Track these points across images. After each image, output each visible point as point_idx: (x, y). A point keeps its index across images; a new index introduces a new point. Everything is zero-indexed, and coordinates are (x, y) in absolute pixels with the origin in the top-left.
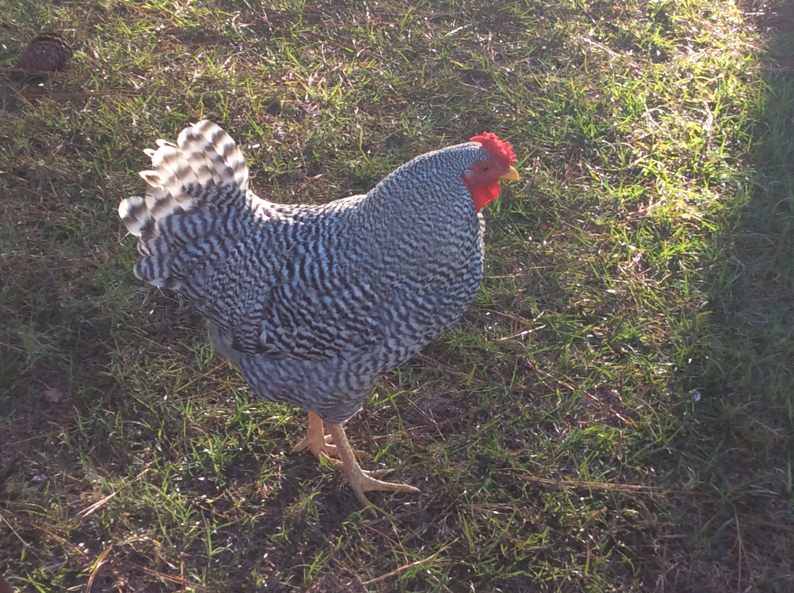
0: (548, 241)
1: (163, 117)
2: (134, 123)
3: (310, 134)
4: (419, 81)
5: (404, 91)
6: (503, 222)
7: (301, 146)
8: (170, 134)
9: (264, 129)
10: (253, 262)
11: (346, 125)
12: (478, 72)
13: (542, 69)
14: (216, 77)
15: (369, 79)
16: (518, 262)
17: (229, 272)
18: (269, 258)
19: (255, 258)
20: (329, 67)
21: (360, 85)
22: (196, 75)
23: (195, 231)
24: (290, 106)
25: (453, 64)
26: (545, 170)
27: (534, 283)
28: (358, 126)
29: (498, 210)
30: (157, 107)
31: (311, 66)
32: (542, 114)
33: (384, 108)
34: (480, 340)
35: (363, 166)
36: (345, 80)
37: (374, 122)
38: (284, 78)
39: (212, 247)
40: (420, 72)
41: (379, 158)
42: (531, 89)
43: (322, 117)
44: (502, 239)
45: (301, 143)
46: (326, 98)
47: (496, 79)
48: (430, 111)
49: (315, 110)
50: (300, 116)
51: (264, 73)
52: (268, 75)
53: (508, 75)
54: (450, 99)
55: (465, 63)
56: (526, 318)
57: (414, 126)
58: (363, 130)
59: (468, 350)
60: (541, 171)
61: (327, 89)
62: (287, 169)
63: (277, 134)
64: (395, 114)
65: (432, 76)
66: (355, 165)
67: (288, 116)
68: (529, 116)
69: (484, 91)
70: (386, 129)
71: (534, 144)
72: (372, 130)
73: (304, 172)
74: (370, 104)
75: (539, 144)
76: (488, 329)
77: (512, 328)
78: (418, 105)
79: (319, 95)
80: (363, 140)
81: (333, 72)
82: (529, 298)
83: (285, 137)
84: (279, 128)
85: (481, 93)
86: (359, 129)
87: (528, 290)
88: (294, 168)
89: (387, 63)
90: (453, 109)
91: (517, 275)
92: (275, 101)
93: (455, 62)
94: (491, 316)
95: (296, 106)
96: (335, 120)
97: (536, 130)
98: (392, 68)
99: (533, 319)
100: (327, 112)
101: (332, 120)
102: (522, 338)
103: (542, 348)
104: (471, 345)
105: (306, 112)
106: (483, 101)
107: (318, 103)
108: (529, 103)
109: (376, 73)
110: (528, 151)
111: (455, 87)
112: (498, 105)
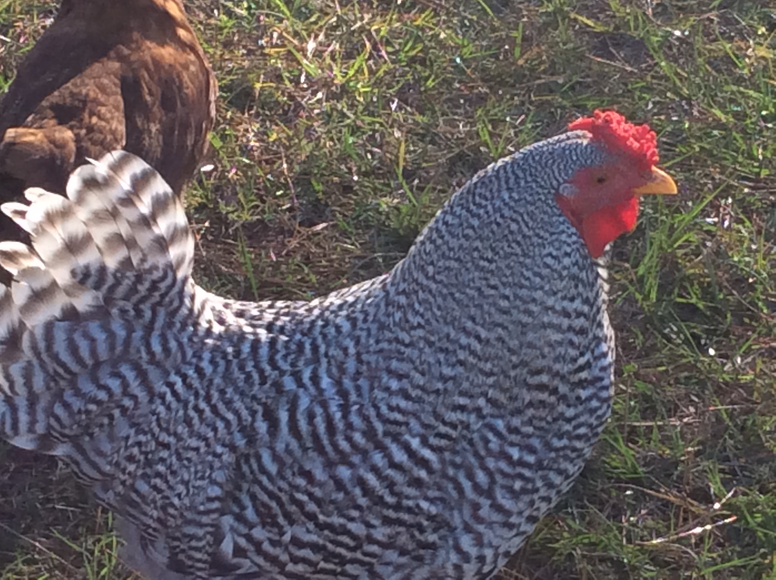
0: (743, 358)
3: (307, 147)
4: (511, 51)
5: (484, 70)
6: (662, 319)
7: (290, 169)
9: (224, 137)
10: (200, 412)
11: (375, 131)
12: (622, 36)
13: (740, 33)
15: (420, 47)
16: (687, 395)
17: (156, 430)
18: (228, 403)
19: (203, 405)
20: (346, 22)
21: (402, 56)
23: (93, 352)
24: (271, 95)
25: (575, 20)
26: (742, 222)
27: (716, 436)
28: (397, 134)
29: (653, 295)
31: (313, 19)
32: (740, 116)
33: (446, 101)
34: (613, 543)
35: (404, 210)
36: (375, 47)
37: (427, 127)
38: (262, 42)
39: (125, 385)
40: (514, 34)
41: (433, 196)
42: (719, 71)
43: (330, 116)
44: (659, 351)
45: (290, 163)
46: (339, 80)
47: (654, 49)
48: (531, 108)
49: (319, 101)
50: (290, 114)
51: (226, 31)
52: (234, 34)
53: (677, 43)
54: (568, 86)
55: (598, 19)
56: (700, 502)
57: (500, 136)
58: (406, 141)
59: (590, 560)
60: (735, 226)
61: (342, 64)
62: (263, 211)
63: (246, 147)
64: (466, 112)
65: (535, 43)
66: (389, 207)
67: (268, 113)
68: (714, 120)
69: (632, 72)
70: (449, 140)
71: (722, 173)
72: (422, 141)
73: (294, 217)
74: (421, 93)
75: (731, 174)
76: (628, 521)
77: (673, 521)
78: (508, 97)
79: (326, 75)
80: (405, 159)
81: (354, 31)
82: (706, 463)
83: (262, 153)
84: (251, 135)
85: (625, 76)
86: (398, 139)
87: (705, 448)
88: (275, 211)
89: (453, 16)
90: (574, 106)
91: (685, 420)
92: (245, 85)
93: (580, 18)
94: (635, 497)
95: (283, 94)
96: (354, 121)
97: (726, 147)
98: (463, 25)
99: (713, 503)
100: (339, 106)
101: (348, 121)
102: (693, 541)
103: (729, 560)
104: (595, 551)
105: (301, 105)
106: (629, 91)
107: (324, 90)
108: (716, 95)
109: (432, 36)
110: (710, 186)
111: (579, 63)
112: (657, 99)
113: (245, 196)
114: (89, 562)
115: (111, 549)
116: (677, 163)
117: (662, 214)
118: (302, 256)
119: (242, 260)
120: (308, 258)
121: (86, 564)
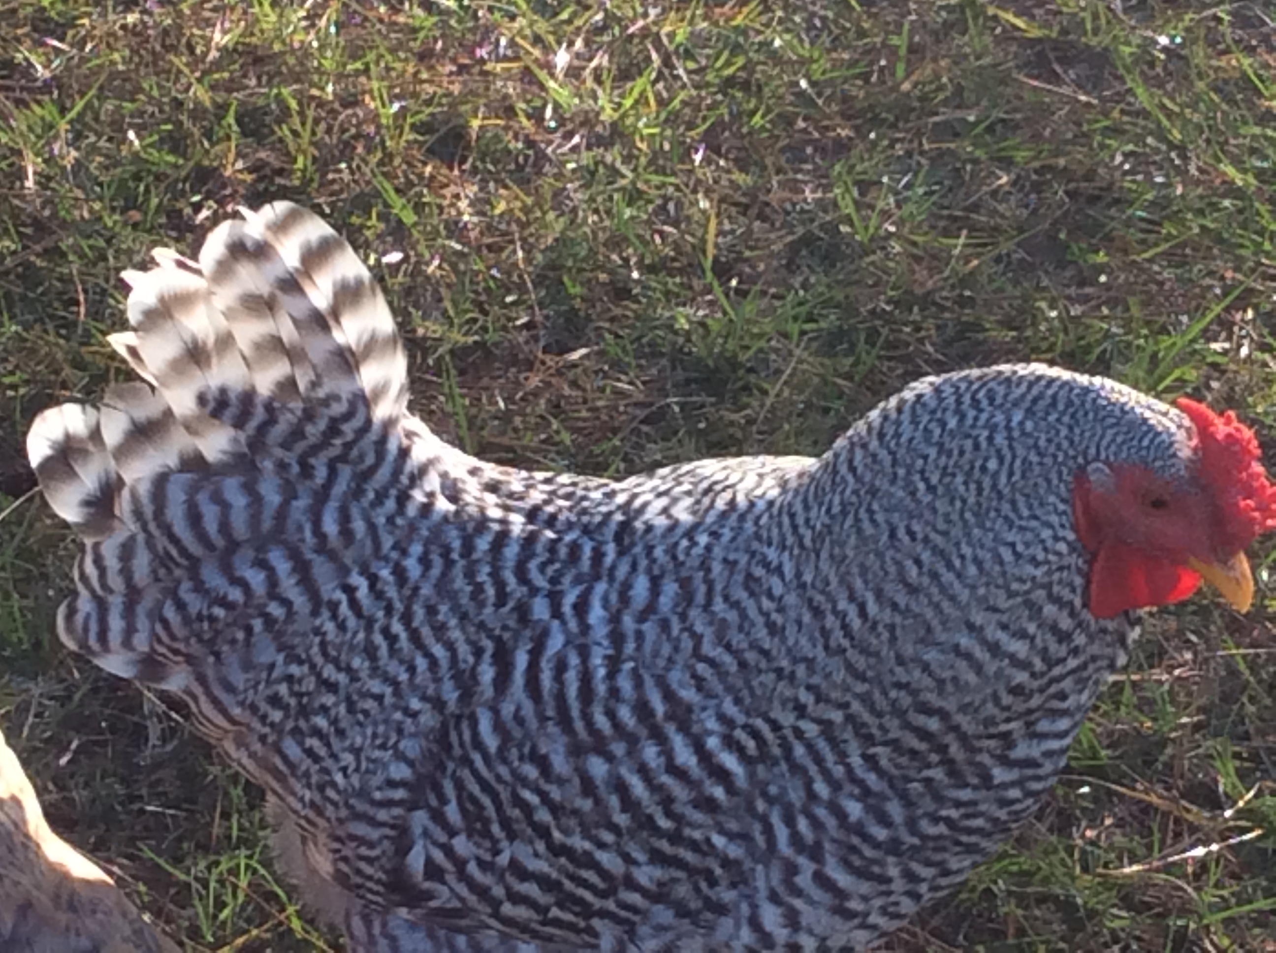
0: (1272, 572)
1: (117, 164)
2: (30, 183)
3: (556, 224)
4: (890, 69)
5: (846, 99)
7: (528, 260)
8: (135, 215)
9: (419, 207)
10: (392, 639)
11: (666, 199)
12: (1072, 45)
14: (277, 47)
15: (740, 61)
16: (1180, 633)
17: (319, 660)
18: (440, 629)
20: (619, 20)
21: (710, 77)
22: (218, 38)
23: (225, 526)
24: (497, 138)
25: (995, 18)
26: (1269, 349)
27: (1227, 698)
28: (704, 204)
30: (99, 136)
31: (564, 16)
32: (1266, 177)
33: (782, 150)
34: (1059, 872)
35: (714, 327)
36: (667, 62)
37: (752, 193)
38: (482, 52)
39: (272, 581)
40: (895, 40)
41: (764, 303)
42: (1231, 101)
43: (593, 174)
45: (528, 251)
46: (608, 115)
47: (1125, 67)
48: (924, 161)
49: (575, 149)
50: (528, 169)
51: (421, 35)
52: (435, 40)
53: (1162, 56)
54: (983, 126)
55: (1032, 17)
56: (1201, 806)
57: (872, 207)
58: (718, 215)
59: (1022, 900)
60: (1258, 355)
61: (613, 88)
62: (484, 329)
63: (456, 223)
64: (817, 168)
65: (929, 55)
66: (690, 322)
67: (490, 167)
68: (1224, 182)
69: (1088, 105)
70: (788, 213)
71: (1237, 269)
72: (744, 214)
73: (536, 339)
74: (743, 137)
75: (1253, 270)
76: (1083, 836)
77: (1157, 836)
78: (885, 143)
79: (585, 106)
80: (716, 245)
81: (632, 36)
82: (1210, 743)
83: (482, 233)
84: (463, 204)
85: (1078, 111)
86: (704, 212)
87: (1209, 719)
88: (504, 328)
89: (794, 12)
90: (992, 159)
91: (1177, 672)
92: (454, 122)
93: (1002, 14)
94: (1094, 797)
95: (516, 137)
96: (633, 183)
97: (1244, 226)
98: (811, 27)
99: (1223, 809)
100: (609, 159)
101: (623, 182)
102: (1190, 869)
103: (1250, 902)
104: (1029, 884)
105: (545, 156)
106: (1084, 135)
107: (583, 131)
108: (1226, 142)
109: (761, 44)
110: (1218, 291)
111: (1001, 89)
112: (1130, 147)
113: (455, 303)
114: (201, 898)
115: (237, 876)
116: (1163, 253)
117: (1138, 337)
118: (549, 401)
119: (449, 408)
120: (558, 406)
121: (196, 902)
